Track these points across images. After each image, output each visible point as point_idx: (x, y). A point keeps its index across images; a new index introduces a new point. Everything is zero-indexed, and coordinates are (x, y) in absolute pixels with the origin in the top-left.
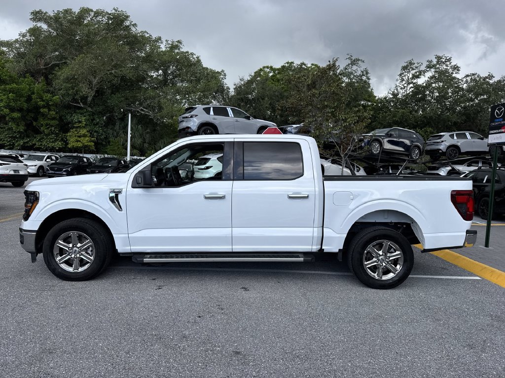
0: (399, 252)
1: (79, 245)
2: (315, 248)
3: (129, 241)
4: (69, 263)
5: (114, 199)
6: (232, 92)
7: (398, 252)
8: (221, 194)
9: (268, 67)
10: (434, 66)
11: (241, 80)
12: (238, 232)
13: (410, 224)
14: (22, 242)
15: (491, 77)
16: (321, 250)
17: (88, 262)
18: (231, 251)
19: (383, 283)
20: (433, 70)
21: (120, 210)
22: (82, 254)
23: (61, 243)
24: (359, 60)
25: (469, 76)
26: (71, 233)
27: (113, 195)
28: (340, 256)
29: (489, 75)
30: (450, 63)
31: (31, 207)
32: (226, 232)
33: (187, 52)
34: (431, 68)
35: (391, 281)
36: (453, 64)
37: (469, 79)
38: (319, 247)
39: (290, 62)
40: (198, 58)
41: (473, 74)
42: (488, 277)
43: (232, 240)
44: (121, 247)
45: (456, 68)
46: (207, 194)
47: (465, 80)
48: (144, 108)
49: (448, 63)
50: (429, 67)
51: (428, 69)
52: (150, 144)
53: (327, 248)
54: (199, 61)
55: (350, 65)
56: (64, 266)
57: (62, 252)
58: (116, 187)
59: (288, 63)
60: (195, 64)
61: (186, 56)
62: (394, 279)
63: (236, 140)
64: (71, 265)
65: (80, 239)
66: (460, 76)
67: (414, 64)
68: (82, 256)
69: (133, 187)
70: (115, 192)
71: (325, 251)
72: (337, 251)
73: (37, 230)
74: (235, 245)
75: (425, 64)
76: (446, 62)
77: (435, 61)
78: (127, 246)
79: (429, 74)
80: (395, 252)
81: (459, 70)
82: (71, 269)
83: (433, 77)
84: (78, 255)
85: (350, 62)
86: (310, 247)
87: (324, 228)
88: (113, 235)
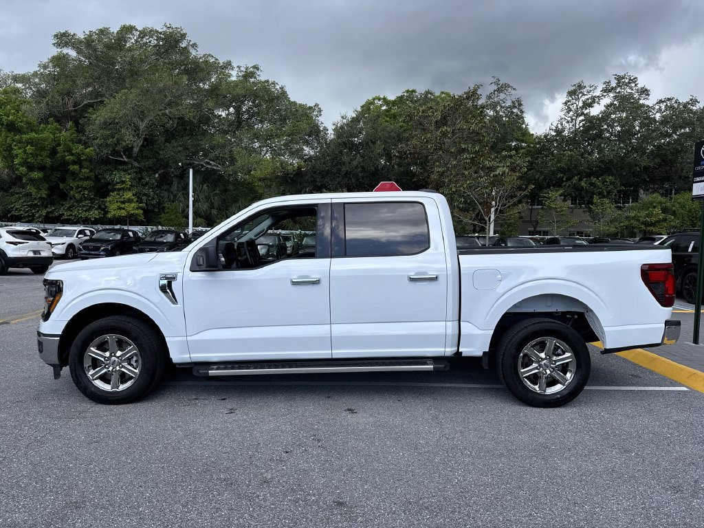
0: (569, 354)
1: (119, 353)
2: (449, 351)
3: (188, 347)
4: (105, 378)
5: (167, 288)
6: (331, 135)
7: (568, 355)
8: (314, 277)
9: (379, 99)
10: (613, 89)
11: (342, 117)
12: (338, 330)
13: (583, 313)
14: (41, 351)
15: (694, 102)
16: (458, 354)
17: (131, 378)
18: (330, 357)
19: (548, 398)
20: (611, 95)
21: (174, 303)
22: (123, 367)
23: (93, 351)
24: (509, 87)
25: (664, 101)
26: (108, 337)
27: (165, 282)
28: (485, 361)
29: (691, 100)
30: (636, 85)
31: (53, 301)
32: (323, 330)
33: (267, 81)
34: (610, 91)
35: (559, 396)
36: (639, 86)
37: (663, 105)
38: (455, 349)
39: (410, 90)
40: (282, 88)
41: (669, 99)
42: (698, 386)
43: (331, 341)
44: (177, 355)
45: (645, 92)
46: (295, 278)
47: (657, 107)
48: (210, 160)
49: (633, 85)
50: (607, 90)
51: (605, 94)
52: (220, 210)
53: (466, 350)
54: (283, 93)
55: (496, 92)
56: (99, 384)
57: (95, 363)
58: (168, 271)
59: (408, 91)
60: (278, 98)
61: (266, 86)
62: (563, 392)
63: (334, 201)
64: (108, 382)
65: (121, 345)
66: (650, 101)
67: (585, 87)
68: (123, 369)
69: (192, 270)
70: (167, 278)
71: (463, 355)
72: (481, 354)
73: (61, 333)
74: (335, 349)
75: (601, 87)
76: (630, 83)
77: (614, 84)
78: (185, 353)
79: (607, 101)
80: (564, 354)
81: (648, 95)
82: (107, 387)
83: (612, 104)
84: (118, 368)
85: (496, 88)
86: (443, 349)
87: (461, 323)
88: (167, 339)
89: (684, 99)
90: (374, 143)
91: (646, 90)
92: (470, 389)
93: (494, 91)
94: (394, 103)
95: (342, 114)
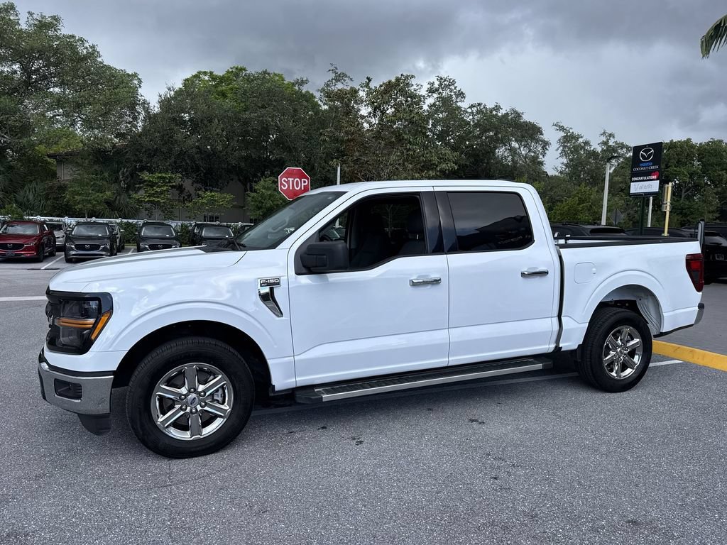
0: (638, 340)
1: (201, 388)
2: (549, 347)
3: (295, 369)
4: (181, 425)
5: (268, 298)
6: (155, 108)
7: (636, 340)
8: (434, 276)
9: (205, 73)
10: (437, 90)
11: (169, 89)
12: (457, 334)
13: (634, 302)
15: (498, 108)
16: (558, 349)
18: (445, 365)
19: (623, 382)
20: (436, 96)
21: (278, 316)
22: (206, 405)
23: (163, 390)
24: (346, 76)
25: (474, 107)
26: (186, 367)
27: (266, 290)
28: (579, 353)
29: (496, 106)
30: (455, 88)
31: (95, 325)
32: (440, 336)
33: (73, 37)
34: (434, 92)
35: (631, 379)
36: (458, 89)
37: (475, 110)
38: (552, 346)
39: (239, 67)
40: (93, 47)
41: (479, 105)
42: (689, 358)
43: (449, 348)
44: (281, 380)
45: (461, 95)
46: (415, 278)
47: (469, 110)
49: (452, 87)
50: (431, 91)
51: (430, 94)
53: (567, 345)
55: (334, 81)
56: (175, 433)
57: (166, 406)
58: (270, 274)
59: (235, 68)
60: (85, 58)
61: (70, 44)
62: (633, 375)
64: (184, 428)
65: (204, 376)
66: (464, 105)
67: (413, 85)
68: (206, 408)
69: (298, 273)
70: (268, 284)
71: (562, 350)
72: (576, 347)
73: (115, 369)
74: (451, 356)
75: (426, 87)
76: (450, 85)
77: (436, 85)
78: (290, 377)
79: (430, 101)
80: (632, 339)
81: (464, 97)
82: (186, 436)
83: (434, 105)
84: (199, 408)
85: (333, 76)
86: (547, 346)
87: (562, 318)
88: (269, 361)
89: (490, 105)
90: (210, 121)
91: (462, 93)
92: (536, 382)
93: (332, 79)
94: (222, 80)
95: (169, 86)
